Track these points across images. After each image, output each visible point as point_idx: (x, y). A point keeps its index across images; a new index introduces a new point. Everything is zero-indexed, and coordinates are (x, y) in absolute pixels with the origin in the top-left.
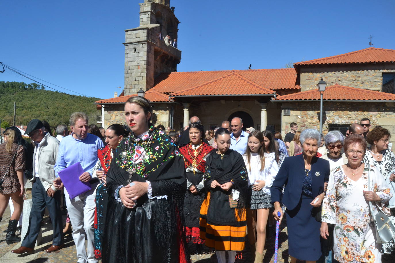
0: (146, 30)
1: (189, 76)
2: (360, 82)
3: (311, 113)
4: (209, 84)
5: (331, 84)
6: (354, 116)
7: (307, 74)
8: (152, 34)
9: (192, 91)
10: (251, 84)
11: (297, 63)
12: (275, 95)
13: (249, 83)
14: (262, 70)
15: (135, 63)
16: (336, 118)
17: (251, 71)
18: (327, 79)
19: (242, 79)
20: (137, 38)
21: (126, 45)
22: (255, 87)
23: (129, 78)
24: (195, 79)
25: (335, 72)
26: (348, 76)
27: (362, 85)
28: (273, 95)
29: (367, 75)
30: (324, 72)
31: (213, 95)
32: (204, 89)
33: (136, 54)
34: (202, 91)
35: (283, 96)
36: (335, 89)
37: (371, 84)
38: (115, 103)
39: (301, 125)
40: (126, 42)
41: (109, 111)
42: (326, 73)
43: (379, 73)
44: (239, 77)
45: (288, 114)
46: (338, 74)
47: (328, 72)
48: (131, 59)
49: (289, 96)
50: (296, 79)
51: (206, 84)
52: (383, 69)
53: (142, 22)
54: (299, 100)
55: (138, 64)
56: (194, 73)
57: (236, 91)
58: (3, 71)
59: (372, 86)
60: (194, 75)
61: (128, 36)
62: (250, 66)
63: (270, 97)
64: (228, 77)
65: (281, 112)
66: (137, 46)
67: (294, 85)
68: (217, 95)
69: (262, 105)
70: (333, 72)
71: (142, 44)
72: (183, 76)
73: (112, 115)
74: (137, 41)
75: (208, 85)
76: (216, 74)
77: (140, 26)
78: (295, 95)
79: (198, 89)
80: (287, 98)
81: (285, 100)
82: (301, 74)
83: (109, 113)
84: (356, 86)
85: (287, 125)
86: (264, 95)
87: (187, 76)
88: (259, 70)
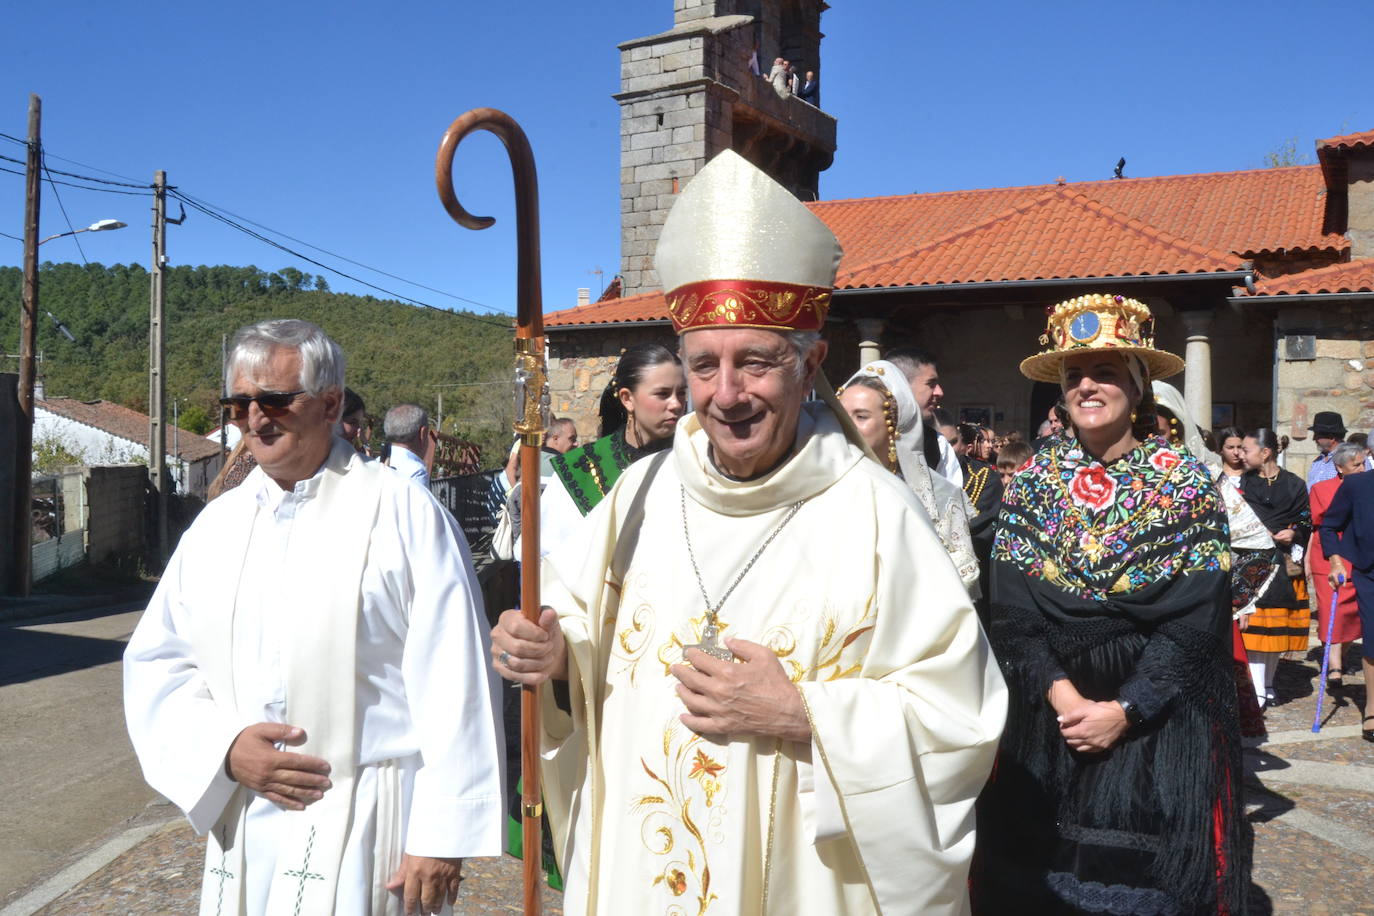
0: (701, 40)
1: (873, 213)
4: (962, 238)
8: (723, 55)
9: (892, 271)
10: (1139, 233)
11: (1336, 140)
12: (1248, 274)
13: (1129, 232)
14: (1171, 180)
15: (661, 171)
17: (1125, 184)
19: (1099, 215)
20: (666, 71)
21: (624, 101)
22: (1159, 247)
23: (640, 229)
24: (896, 225)
28: (1239, 274)
31: (980, 282)
32: (944, 261)
33: (662, 136)
34: (936, 270)
35: (1285, 278)
38: (587, 324)
39: (1364, 399)
40: (625, 92)
41: (569, 357)
44: (1085, 208)
45: (1306, 357)
48: (646, 157)
49: (1310, 278)
50: (1323, 208)
51: (951, 241)
53: (684, 12)
54: (1354, 293)
55: (673, 172)
56: (890, 201)
57: (1076, 265)
58: (178, 218)
60: (889, 210)
61: (631, 67)
62: (1122, 163)
63: (1225, 285)
64: (1036, 207)
65: (1273, 347)
66: (666, 104)
67: (1319, 236)
68: (997, 281)
69: (1188, 318)
71: (688, 95)
72: (845, 215)
73: (579, 370)
74: (666, 85)
75: (957, 243)
76: (981, 203)
77: (676, 26)
78: (1334, 275)
79: (915, 262)
80: (1302, 288)
81: (1293, 293)
82: (1351, 188)
83: (567, 365)
85: (1299, 400)
86: (1201, 276)
87: (862, 215)
88: (1158, 181)
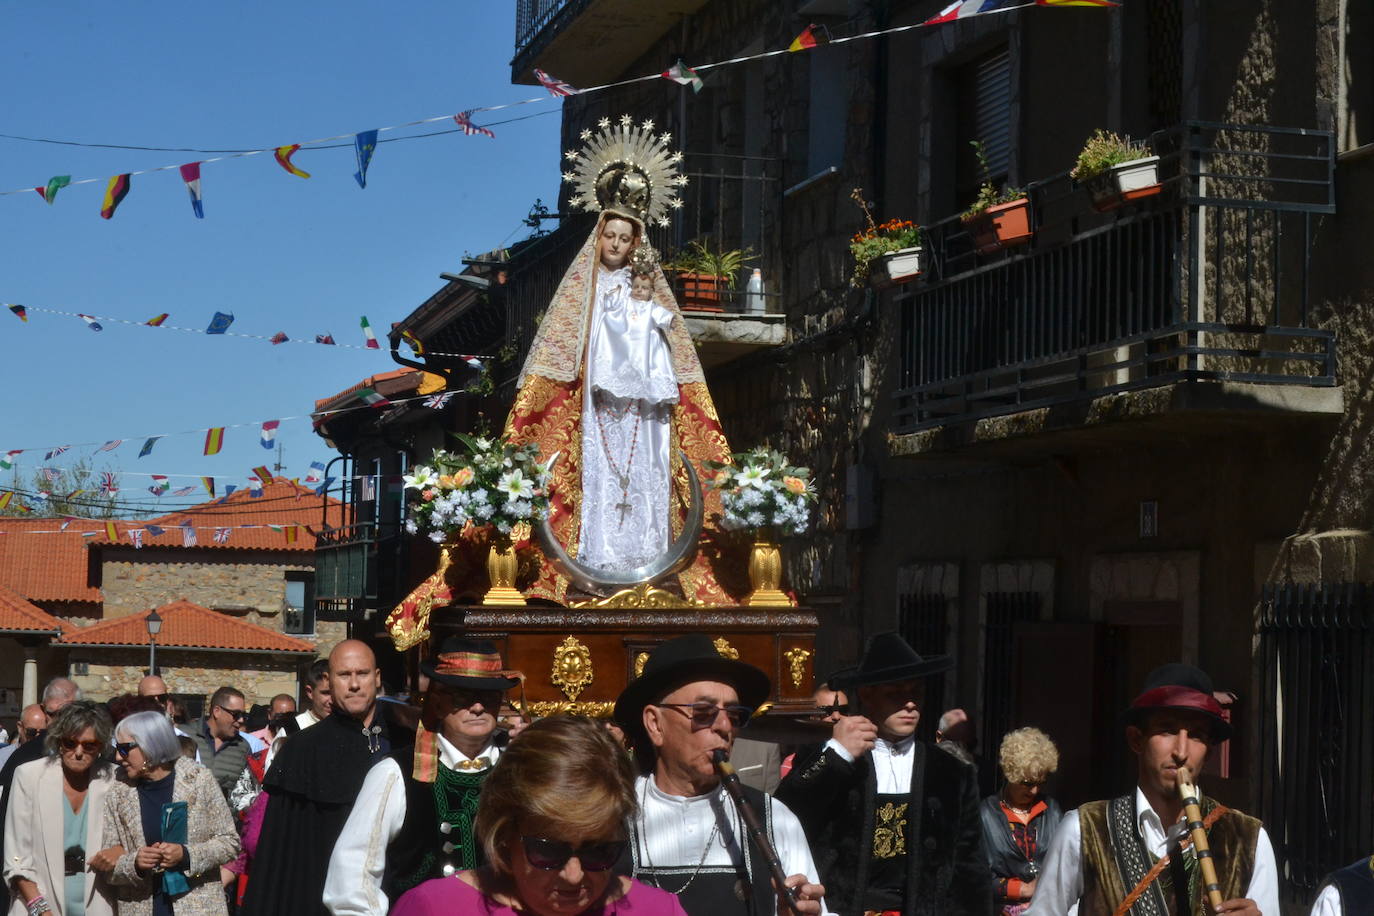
2: (238, 590)
3: (130, 670)
5: (173, 593)
6: (214, 678)
7: (118, 564)
11: (98, 541)
16: (180, 681)
18: (165, 579)
25: (184, 563)
26: (211, 574)
27: (242, 597)
28: (55, 632)
29: (253, 575)
30: (157, 563)
36: (180, 613)
37: (262, 597)
42: (162, 566)
43: (278, 571)
45: (83, 673)
46: (189, 568)
47: (166, 563)
52: (287, 565)
59: (262, 600)
67: (86, 589)
69: (27, 651)
70: (180, 564)
78: (96, 626)
82: (104, 565)
84: (230, 599)
86: (37, 632)
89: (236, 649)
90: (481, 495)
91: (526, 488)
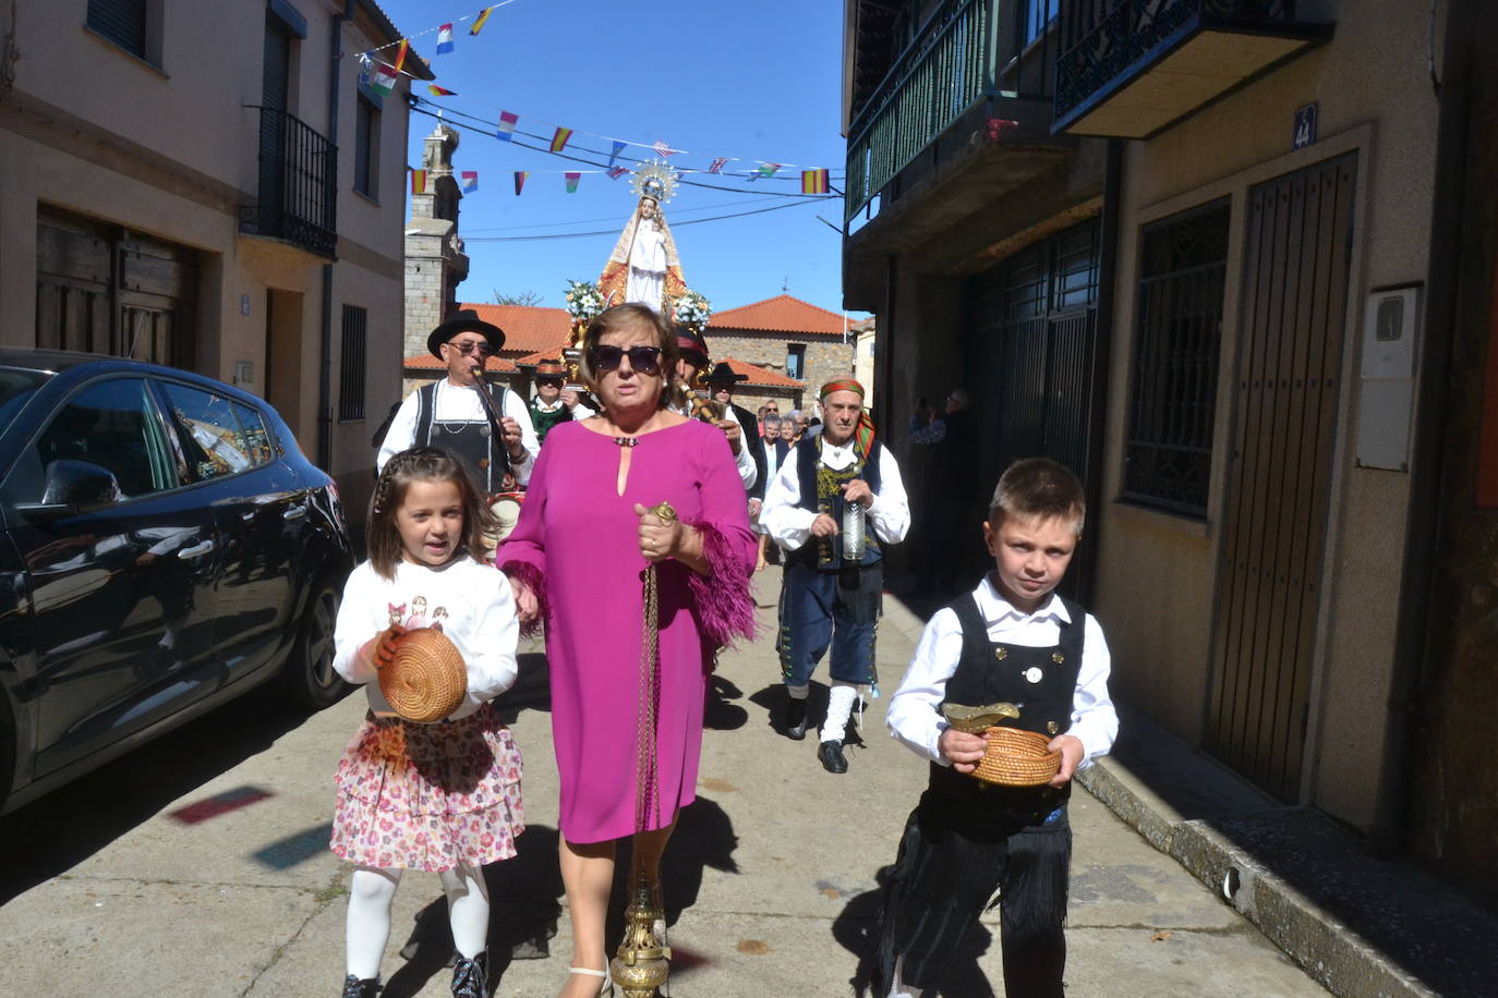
0: (439, 239)
2: (761, 353)
15: (419, 293)
20: (422, 249)
26: (746, 343)
27: (764, 357)
29: (770, 345)
33: (420, 277)
37: (774, 358)
43: (783, 344)
46: (734, 340)
48: (411, 285)
52: (786, 340)
53: (417, 212)
55: (425, 294)
66: (422, 264)
70: (729, 338)
74: (423, 255)
84: (757, 358)
89: (759, 384)
90: (574, 304)
91: (592, 302)
